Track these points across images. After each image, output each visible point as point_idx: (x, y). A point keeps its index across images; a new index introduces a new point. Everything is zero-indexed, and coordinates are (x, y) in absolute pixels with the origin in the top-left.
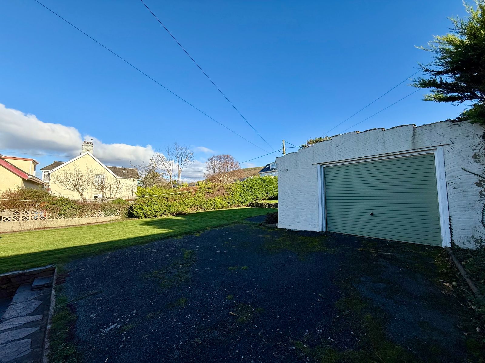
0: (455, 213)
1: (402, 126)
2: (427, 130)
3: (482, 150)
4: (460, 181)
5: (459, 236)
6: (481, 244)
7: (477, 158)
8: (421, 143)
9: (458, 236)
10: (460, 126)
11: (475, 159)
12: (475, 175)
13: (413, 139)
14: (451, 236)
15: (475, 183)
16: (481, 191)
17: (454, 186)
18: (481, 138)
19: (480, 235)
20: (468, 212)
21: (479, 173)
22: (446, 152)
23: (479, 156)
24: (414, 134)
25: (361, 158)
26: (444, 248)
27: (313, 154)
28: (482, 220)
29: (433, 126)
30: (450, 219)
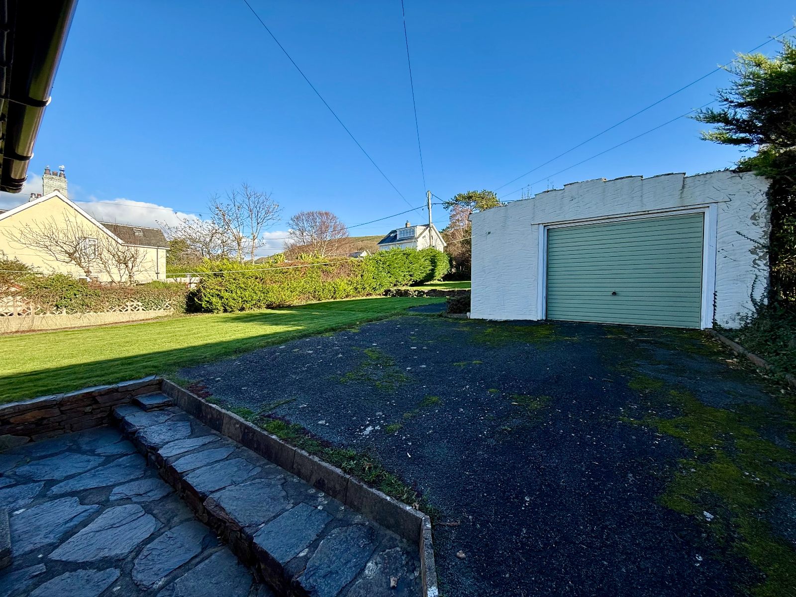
0: (722, 287)
1: (668, 174)
2: (700, 182)
3: (763, 209)
4: (733, 248)
5: (723, 314)
6: (746, 322)
7: (756, 220)
8: (692, 199)
9: (721, 314)
10: (741, 178)
11: (753, 221)
12: (751, 240)
13: (682, 193)
14: (714, 315)
15: (750, 251)
16: (755, 260)
17: (725, 254)
18: (764, 195)
19: (746, 311)
20: (736, 285)
21: (755, 239)
22: (721, 211)
23: (759, 217)
24: (683, 187)
25: (607, 217)
26: (702, 330)
27: (534, 209)
28: (751, 294)
29: (708, 176)
30: (715, 295)
